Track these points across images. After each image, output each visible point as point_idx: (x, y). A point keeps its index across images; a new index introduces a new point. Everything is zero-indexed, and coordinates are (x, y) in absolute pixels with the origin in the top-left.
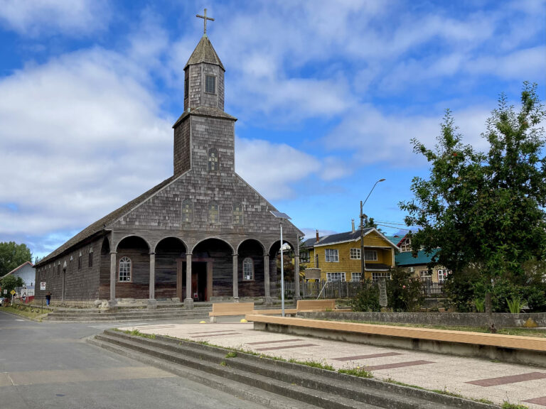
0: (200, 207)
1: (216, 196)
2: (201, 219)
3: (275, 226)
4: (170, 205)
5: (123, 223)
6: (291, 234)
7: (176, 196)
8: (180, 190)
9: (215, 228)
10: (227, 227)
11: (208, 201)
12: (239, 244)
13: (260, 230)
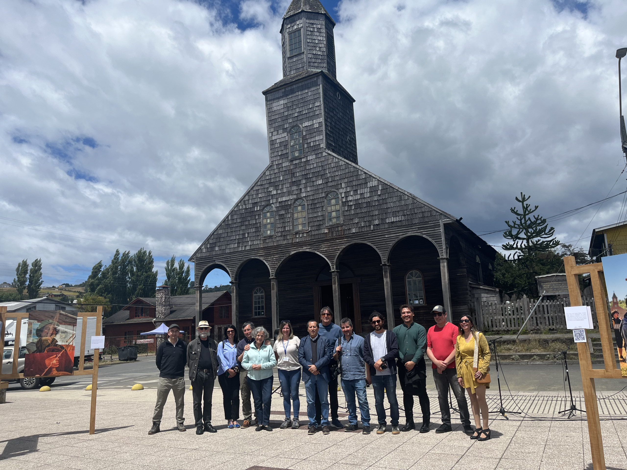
0: (283, 212)
1: (303, 190)
2: (285, 227)
3: (395, 214)
4: (249, 219)
5: (204, 250)
6: (427, 223)
7: (255, 204)
8: (260, 195)
9: (303, 236)
10: (320, 232)
11: (293, 201)
12: (338, 254)
13: (370, 226)
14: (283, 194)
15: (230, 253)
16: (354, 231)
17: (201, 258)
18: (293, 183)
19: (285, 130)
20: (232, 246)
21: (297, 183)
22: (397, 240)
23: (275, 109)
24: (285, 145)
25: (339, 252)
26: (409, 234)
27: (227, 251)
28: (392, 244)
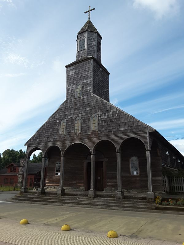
0: (70, 123)
1: (80, 113)
2: (70, 130)
3: (124, 126)
4: (54, 126)
5: (32, 141)
6: (140, 131)
7: (58, 119)
8: (60, 115)
9: (78, 136)
10: (87, 134)
11: (75, 118)
12: (95, 145)
13: (111, 132)
14: (71, 114)
15: (44, 142)
16: (103, 133)
17: (30, 144)
18: (76, 109)
19: (74, 84)
20: (45, 139)
21: (78, 109)
22: (124, 139)
23: (70, 74)
24: (74, 91)
25: (95, 144)
26: (131, 136)
27: (43, 141)
28: (122, 141)
